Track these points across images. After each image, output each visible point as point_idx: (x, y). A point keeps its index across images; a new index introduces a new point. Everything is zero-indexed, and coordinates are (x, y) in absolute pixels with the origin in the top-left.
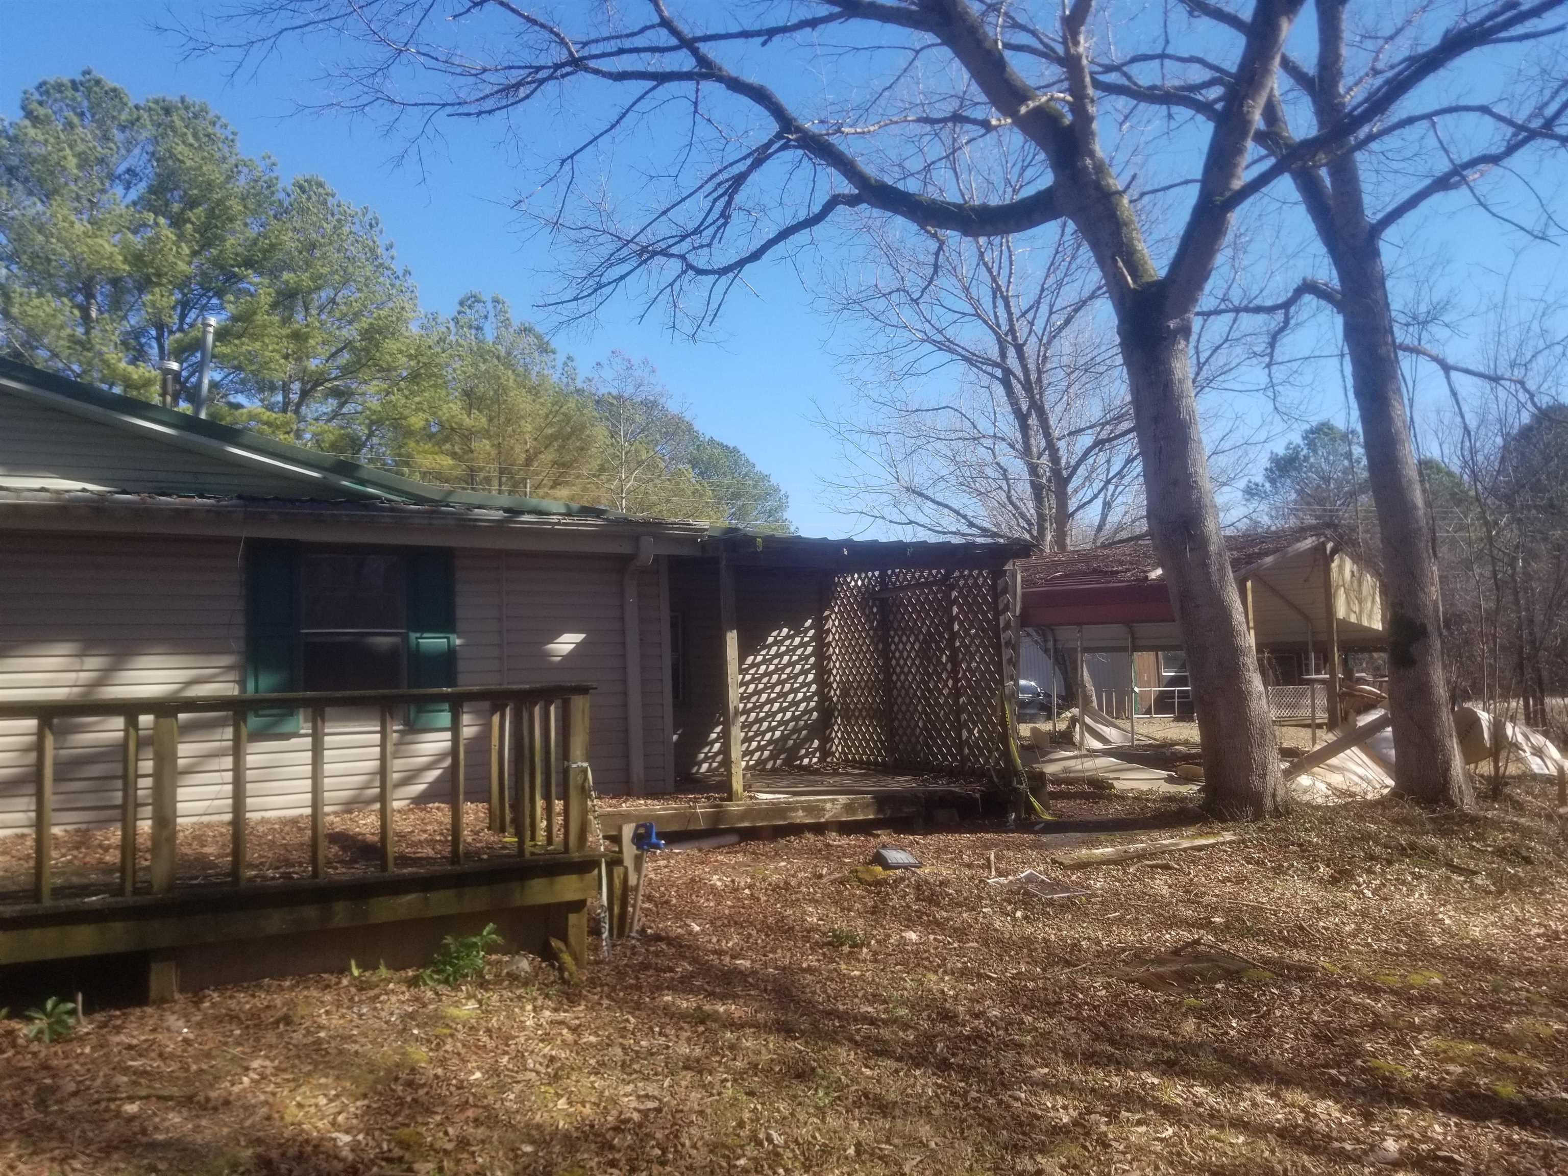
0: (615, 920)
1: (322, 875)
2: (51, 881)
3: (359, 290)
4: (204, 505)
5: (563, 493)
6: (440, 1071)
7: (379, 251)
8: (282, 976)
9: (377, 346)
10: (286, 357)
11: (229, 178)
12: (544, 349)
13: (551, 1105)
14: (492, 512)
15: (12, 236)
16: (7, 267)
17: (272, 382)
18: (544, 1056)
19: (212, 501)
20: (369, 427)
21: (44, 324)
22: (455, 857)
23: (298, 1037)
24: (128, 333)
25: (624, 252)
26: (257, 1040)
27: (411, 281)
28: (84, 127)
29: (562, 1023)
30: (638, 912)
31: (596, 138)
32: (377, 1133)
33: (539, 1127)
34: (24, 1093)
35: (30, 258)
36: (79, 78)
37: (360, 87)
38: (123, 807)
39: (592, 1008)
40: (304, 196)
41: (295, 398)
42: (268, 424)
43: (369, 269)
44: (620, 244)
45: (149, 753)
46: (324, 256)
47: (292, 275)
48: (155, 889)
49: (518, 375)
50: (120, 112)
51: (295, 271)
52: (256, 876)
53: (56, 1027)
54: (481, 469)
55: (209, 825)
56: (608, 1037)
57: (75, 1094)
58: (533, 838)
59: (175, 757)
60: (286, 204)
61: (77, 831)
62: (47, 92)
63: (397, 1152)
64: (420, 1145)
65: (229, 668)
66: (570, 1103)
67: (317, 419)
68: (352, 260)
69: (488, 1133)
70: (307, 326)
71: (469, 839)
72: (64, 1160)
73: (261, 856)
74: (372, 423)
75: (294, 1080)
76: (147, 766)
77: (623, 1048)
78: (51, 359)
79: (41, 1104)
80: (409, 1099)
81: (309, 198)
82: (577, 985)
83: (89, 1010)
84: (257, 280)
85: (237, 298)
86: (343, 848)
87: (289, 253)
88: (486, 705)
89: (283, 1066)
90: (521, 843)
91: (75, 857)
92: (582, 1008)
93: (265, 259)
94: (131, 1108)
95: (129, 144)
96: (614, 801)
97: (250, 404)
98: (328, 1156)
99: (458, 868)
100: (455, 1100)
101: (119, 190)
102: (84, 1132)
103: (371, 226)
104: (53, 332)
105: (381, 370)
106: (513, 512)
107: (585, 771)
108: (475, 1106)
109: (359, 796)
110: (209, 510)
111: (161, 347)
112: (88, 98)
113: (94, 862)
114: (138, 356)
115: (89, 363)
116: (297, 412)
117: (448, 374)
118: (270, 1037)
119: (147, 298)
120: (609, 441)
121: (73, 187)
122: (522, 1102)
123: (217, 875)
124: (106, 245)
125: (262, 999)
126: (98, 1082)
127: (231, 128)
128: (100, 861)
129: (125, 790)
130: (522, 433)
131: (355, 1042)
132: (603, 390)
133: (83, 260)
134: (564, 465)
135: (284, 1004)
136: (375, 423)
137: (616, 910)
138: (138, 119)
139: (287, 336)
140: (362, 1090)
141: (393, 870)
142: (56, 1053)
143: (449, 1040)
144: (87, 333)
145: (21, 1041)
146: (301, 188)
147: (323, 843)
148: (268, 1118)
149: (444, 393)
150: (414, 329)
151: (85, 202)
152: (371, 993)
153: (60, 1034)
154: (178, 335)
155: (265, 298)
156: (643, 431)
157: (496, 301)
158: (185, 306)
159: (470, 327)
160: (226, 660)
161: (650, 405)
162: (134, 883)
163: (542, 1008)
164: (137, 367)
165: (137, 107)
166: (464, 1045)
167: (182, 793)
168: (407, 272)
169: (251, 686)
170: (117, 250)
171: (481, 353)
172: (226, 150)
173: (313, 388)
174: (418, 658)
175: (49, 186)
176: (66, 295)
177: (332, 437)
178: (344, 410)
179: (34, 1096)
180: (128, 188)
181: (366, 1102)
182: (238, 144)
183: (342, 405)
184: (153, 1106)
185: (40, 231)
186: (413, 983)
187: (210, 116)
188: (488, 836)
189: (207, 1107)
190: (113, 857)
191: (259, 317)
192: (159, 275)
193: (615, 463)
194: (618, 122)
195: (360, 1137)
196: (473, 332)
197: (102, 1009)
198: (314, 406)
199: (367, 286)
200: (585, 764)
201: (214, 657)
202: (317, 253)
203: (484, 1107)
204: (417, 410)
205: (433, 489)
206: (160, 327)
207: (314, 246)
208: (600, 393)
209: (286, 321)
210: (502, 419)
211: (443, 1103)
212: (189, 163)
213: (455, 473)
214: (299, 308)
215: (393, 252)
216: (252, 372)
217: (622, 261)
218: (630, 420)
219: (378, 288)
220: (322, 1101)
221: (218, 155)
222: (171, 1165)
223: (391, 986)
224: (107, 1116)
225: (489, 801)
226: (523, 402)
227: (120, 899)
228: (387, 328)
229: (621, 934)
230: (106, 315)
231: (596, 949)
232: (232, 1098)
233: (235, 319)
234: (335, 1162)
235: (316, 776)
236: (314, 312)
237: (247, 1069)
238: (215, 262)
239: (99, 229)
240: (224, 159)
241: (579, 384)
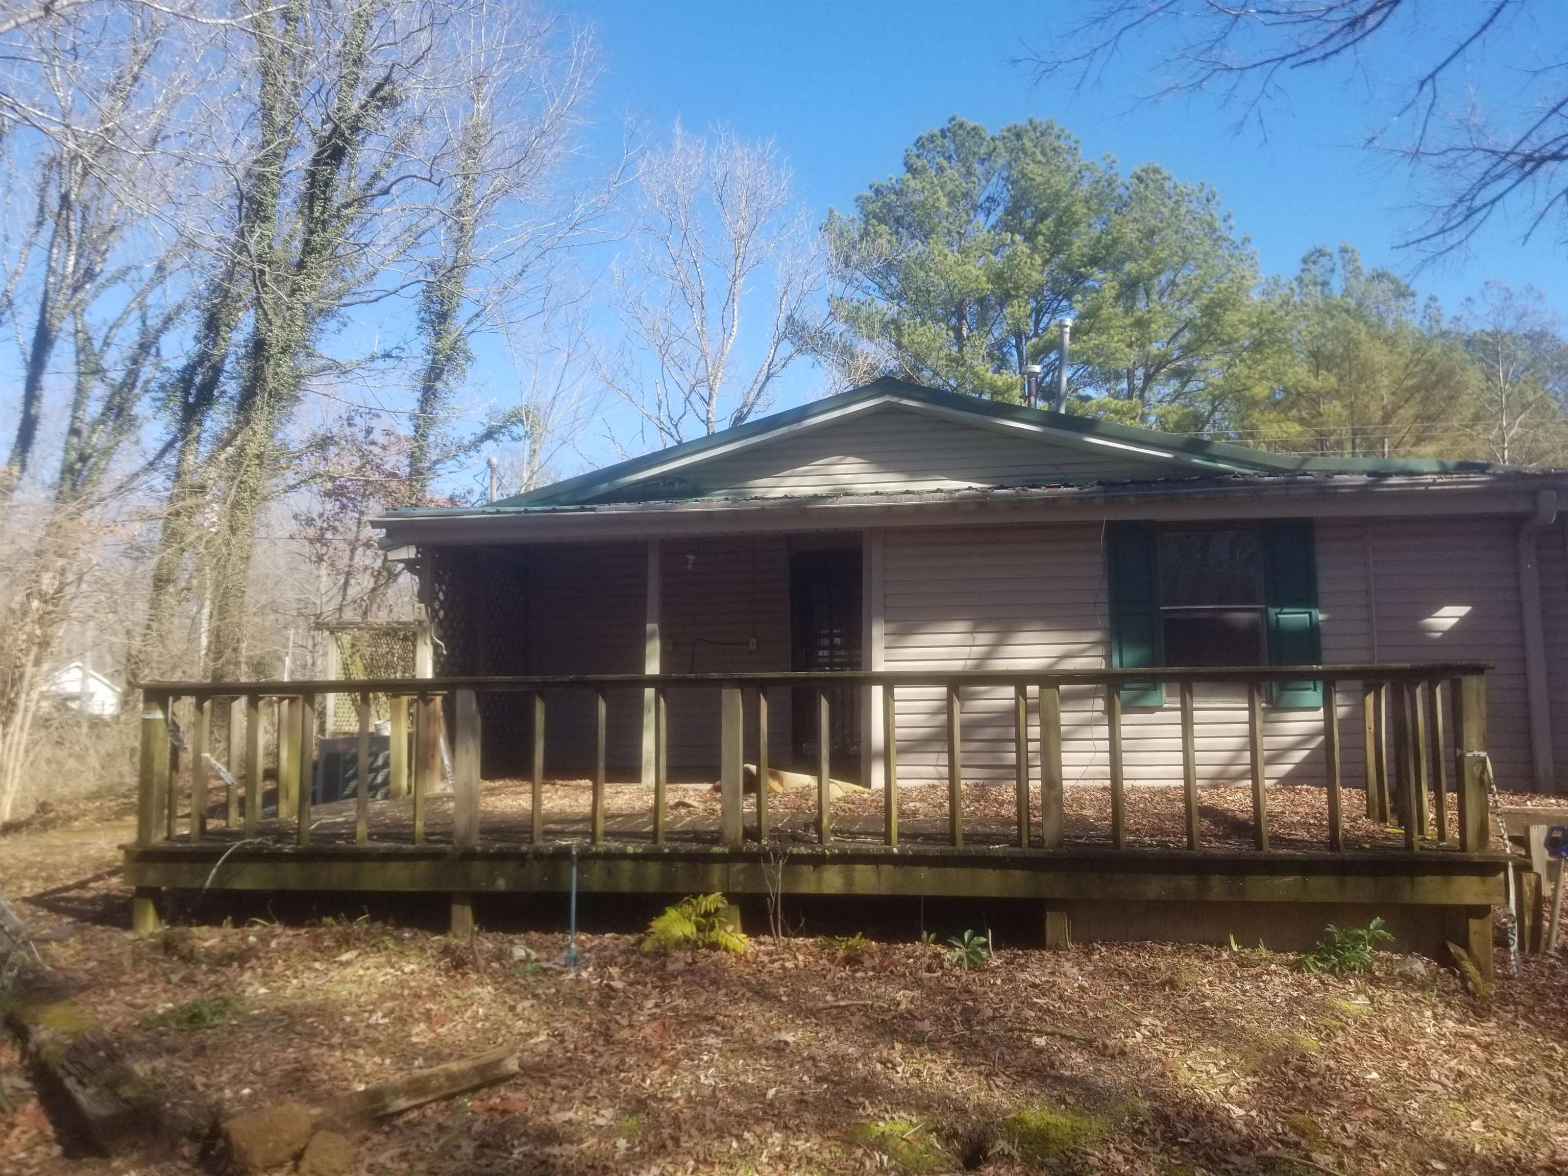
0: (1527, 933)
1: (1197, 847)
2: (962, 828)
3: (1199, 267)
4: (1068, 493)
5: (1428, 449)
6: (1332, 1063)
7: (1217, 224)
8: (1163, 941)
9: (1218, 320)
10: (1130, 345)
11: (1074, 184)
12: (1402, 293)
13: (1463, 1124)
14: (1355, 477)
15: (901, 276)
16: (898, 304)
17: (1116, 372)
18: (1451, 1069)
19: (1075, 489)
20: (1212, 403)
21: (927, 348)
22: (1333, 842)
23: (1184, 1002)
24: (993, 345)
25: (1503, 166)
26: (1146, 998)
27: (1251, 248)
28: (951, 168)
29: (1468, 1036)
30: (1556, 928)
31: (1462, 47)
32: (1270, 1113)
33: (1450, 1145)
34: (953, 1010)
35: (915, 293)
36: (946, 126)
37: (1197, 64)
38: (1017, 767)
39: (1505, 1027)
40: (1142, 186)
41: (1139, 383)
42: (1116, 412)
43: (1207, 246)
44: (1495, 159)
45: (1035, 719)
46: (1163, 241)
47: (1133, 265)
48: (1046, 844)
49: (1371, 326)
50: (979, 147)
51: (1135, 261)
52: (1134, 841)
53: (972, 957)
54: (1332, 433)
55: (1086, 790)
56: (1530, 1063)
57: (993, 1019)
58: (1421, 832)
59: (1058, 725)
60: (1125, 198)
61: (976, 785)
62: (923, 145)
63: (1292, 1137)
64: (1317, 1135)
65: (1095, 644)
66: (1487, 1127)
67: (1160, 401)
68: (1190, 238)
69: (1390, 1138)
70: (1149, 312)
71: (1347, 826)
72: (988, 1076)
73: (1136, 823)
74: (1215, 398)
75: (1183, 1043)
76: (1034, 731)
77: (1551, 1078)
78: (933, 378)
79: (967, 1023)
80: (1301, 1085)
81: (1147, 186)
82: (1484, 998)
83: (997, 947)
84: (1101, 276)
85: (1084, 297)
86: (1215, 823)
87: (1131, 244)
88: (1358, 684)
89: (1172, 1028)
90: (1409, 834)
91: (977, 809)
92: (1492, 1024)
93: (1108, 254)
94: (1040, 1041)
95: (988, 175)
96: (1516, 798)
97: (1098, 395)
98: (1222, 1125)
99: (1338, 856)
100: (1350, 1096)
101: (981, 218)
102: (1002, 1053)
103: (1208, 200)
104: (934, 354)
105: (1223, 343)
106: (1379, 475)
107: (1483, 762)
108: (1374, 1107)
109: (1222, 772)
110: (1073, 498)
111: (1020, 354)
112: (954, 141)
113: (992, 814)
114: (1002, 365)
115: (963, 377)
116: (1141, 397)
117: (1293, 337)
118: (1158, 998)
119: (1008, 310)
120: (1483, 386)
121: (945, 223)
122: (1429, 1114)
123: (1098, 836)
124: (973, 270)
125: (1146, 961)
126: (1010, 1012)
127: (1073, 138)
128: (998, 814)
129: (1018, 752)
130: (1378, 388)
131: (1242, 1017)
132: (1475, 328)
133: (955, 286)
134: (1429, 418)
135: (1167, 968)
136: (1218, 398)
137: (1528, 922)
138: (994, 150)
139: (1131, 325)
140: (1251, 1066)
141: (1268, 849)
142: (974, 981)
143: (1340, 1033)
144: (960, 350)
145: (946, 964)
146: (1140, 179)
147: (1196, 817)
148: (1163, 1075)
149: (1289, 357)
150: (1256, 297)
151: (955, 235)
152: (1253, 971)
153: (976, 963)
154: (1035, 340)
155: (1110, 291)
156: (1527, 369)
157: (1344, 251)
158: (1039, 312)
159: (1315, 284)
160: (1094, 636)
161: (1536, 338)
162: (1029, 836)
163: (1444, 1017)
164: (1001, 374)
165: (993, 139)
166: (1357, 1041)
167: (1065, 758)
168: (1246, 240)
169: (1116, 661)
170: (981, 272)
171: (1329, 311)
172: (1070, 159)
173: (1157, 370)
174: (1278, 633)
175: (927, 227)
176: (943, 321)
177: (1175, 417)
178: (1187, 389)
179: (961, 1014)
180: (988, 215)
181: (1257, 1079)
182: (1080, 151)
183: (1184, 385)
184: (1057, 1044)
185: (921, 268)
186: (1296, 967)
187: (1056, 131)
188: (1367, 825)
189: (1103, 1052)
190: (1009, 811)
191: (1104, 311)
192: (1017, 288)
193: (1493, 409)
194: (1491, 21)
195: (1254, 1113)
196: (1319, 288)
197: (1007, 947)
198: (1156, 388)
199: (1206, 261)
200: (1483, 754)
201: (1083, 634)
202: (1157, 239)
203: (1383, 1110)
204: (1260, 380)
205: (1287, 459)
206: (1019, 335)
207: (1153, 232)
208: (1470, 333)
209: (1128, 310)
210: (1354, 376)
211: (1339, 1097)
212: (1039, 179)
213: (1302, 440)
214: (1141, 296)
215: (1232, 222)
216: (1099, 364)
217: (1500, 177)
218: (1511, 358)
219: (1217, 261)
220: (1214, 1070)
221: (1063, 166)
222: (1077, 1100)
223: (1273, 967)
224: (1020, 1044)
225: (1365, 787)
226: (1378, 354)
227: (1018, 849)
228: (1227, 300)
229: (1535, 949)
230: (975, 333)
231: (1504, 962)
232: (1127, 1049)
233: (1082, 317)
234: (1230, 1133)
235: (1187, 750)
236: (1155, 297)
237: (1139, 1024)
238: (1064, 267)
239: (967, 256)
240: (1069, 168)
241: (1445, 325)
